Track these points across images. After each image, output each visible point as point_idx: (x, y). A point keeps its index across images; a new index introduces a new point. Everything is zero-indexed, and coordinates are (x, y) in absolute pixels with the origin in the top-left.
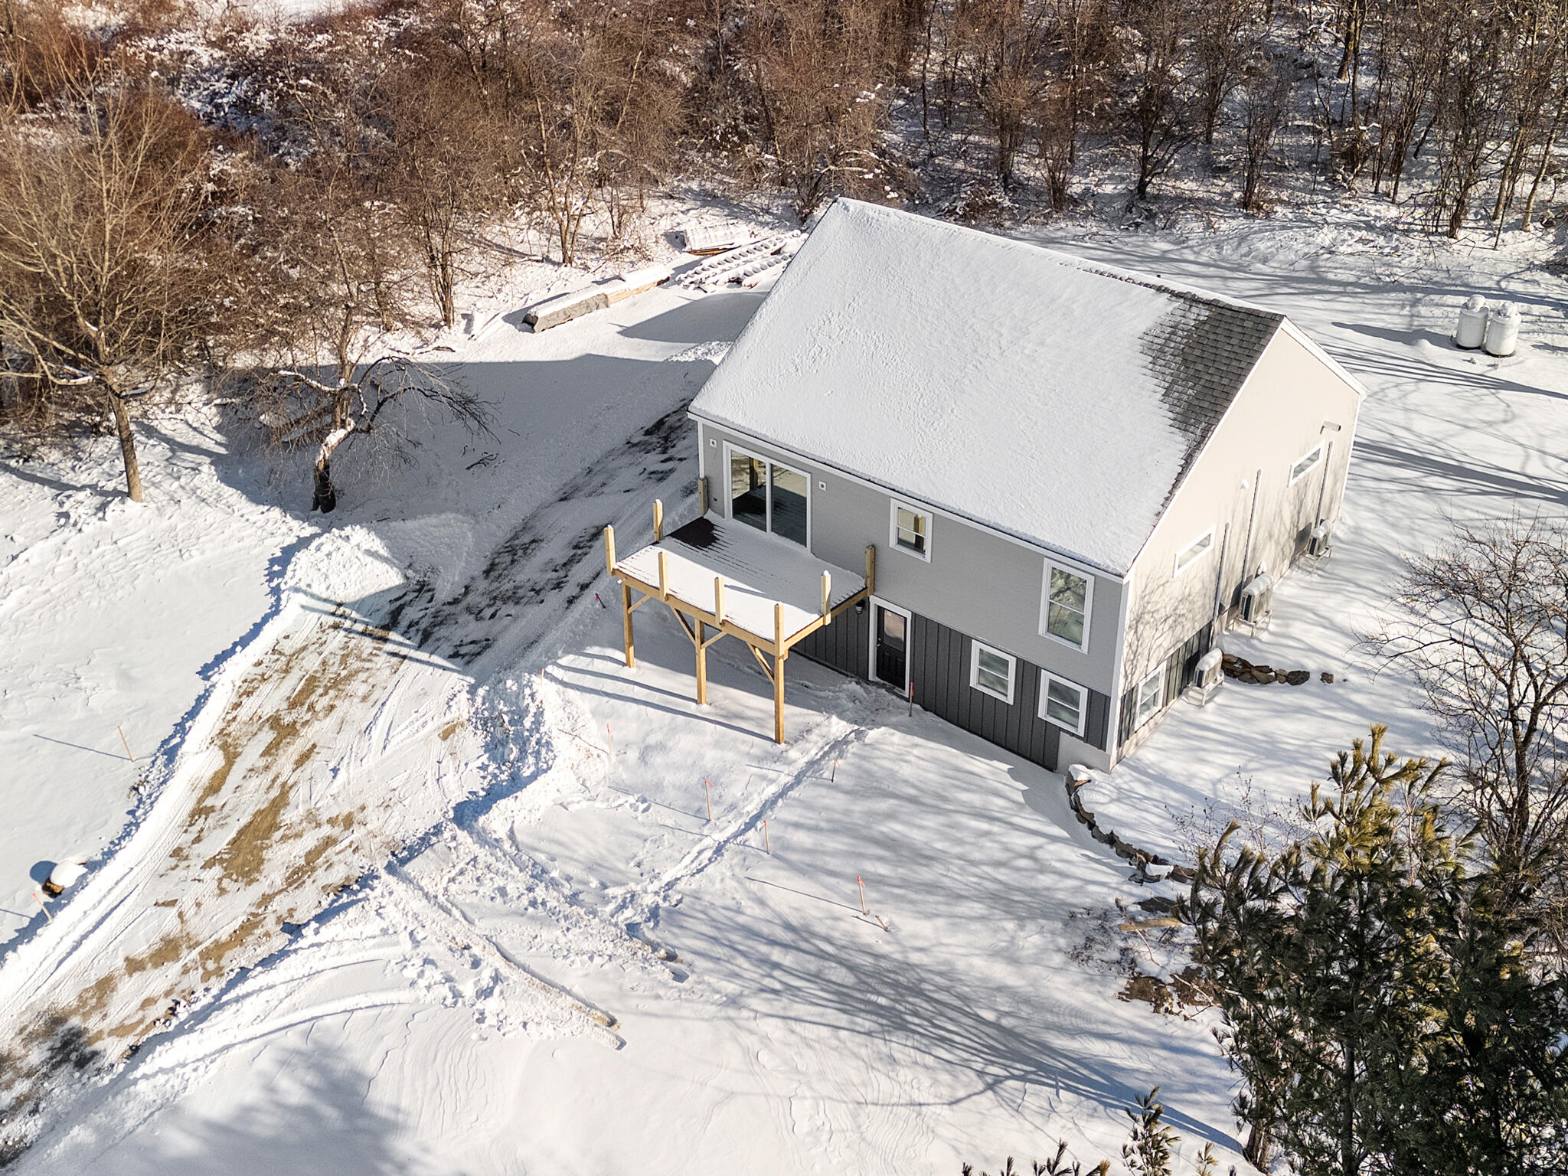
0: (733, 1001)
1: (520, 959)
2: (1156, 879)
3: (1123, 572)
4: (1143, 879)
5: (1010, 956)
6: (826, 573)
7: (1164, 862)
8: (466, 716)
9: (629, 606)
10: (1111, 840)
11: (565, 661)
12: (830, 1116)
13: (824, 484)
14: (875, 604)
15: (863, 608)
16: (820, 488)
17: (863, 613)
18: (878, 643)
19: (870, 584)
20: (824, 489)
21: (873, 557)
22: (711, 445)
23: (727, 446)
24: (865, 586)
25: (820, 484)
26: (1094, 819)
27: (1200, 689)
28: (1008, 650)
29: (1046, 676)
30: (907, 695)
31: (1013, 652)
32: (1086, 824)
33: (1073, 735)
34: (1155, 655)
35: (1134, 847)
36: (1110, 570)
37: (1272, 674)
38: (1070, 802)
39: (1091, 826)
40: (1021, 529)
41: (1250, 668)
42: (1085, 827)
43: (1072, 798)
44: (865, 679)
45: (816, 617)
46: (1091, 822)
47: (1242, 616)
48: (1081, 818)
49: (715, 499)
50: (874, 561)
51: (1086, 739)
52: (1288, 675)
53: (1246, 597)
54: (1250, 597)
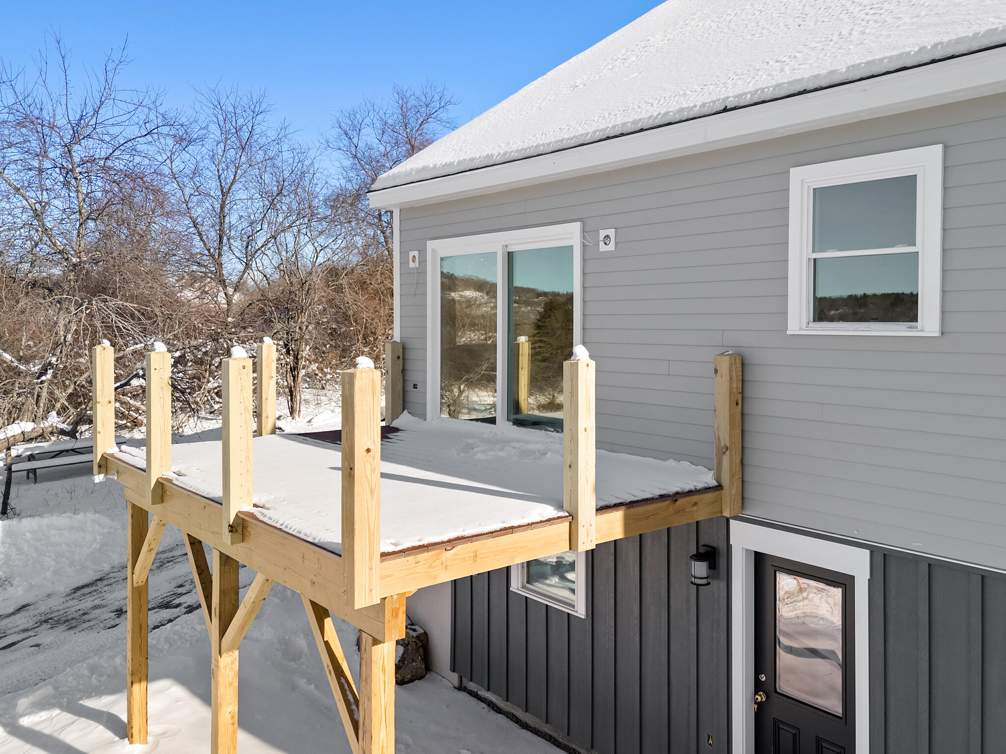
13: (611, 232)
14: (747, 551)
15: (713, 566)
16: (603, 248)
17: (714, 583)
18: (756, 693)
19: (732, 476)
20: (611, 247)
21: (736, 385)
22: (412, 265)
23: (434, 251)
24: (715, 483)
25: (601, 237)
45: (548, 512)
49: (415, 386)
50: (741, 399)
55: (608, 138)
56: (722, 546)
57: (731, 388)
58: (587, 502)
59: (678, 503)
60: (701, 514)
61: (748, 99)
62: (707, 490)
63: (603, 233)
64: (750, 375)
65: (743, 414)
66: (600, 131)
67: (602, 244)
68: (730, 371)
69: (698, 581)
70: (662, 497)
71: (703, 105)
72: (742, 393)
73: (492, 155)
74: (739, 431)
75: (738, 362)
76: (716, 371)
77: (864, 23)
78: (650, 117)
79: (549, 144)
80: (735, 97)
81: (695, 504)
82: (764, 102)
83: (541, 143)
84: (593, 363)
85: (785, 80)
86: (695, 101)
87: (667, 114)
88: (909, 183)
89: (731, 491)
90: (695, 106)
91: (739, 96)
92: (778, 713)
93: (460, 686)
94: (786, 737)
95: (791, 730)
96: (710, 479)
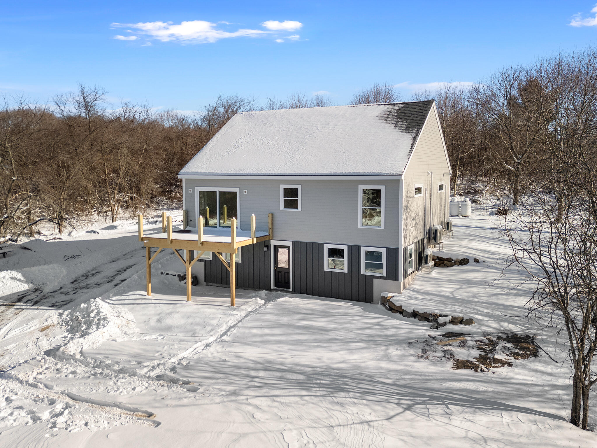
0: (234, 393)
1: (84, 395)
2: (445, 324)
3: (401, 173)
4: (439, 326)
5: (387, 358)
6: (253, 215)
7: (445, 316)
8: (56, 322)
9: (150, 259)
10: (415, 315)
11: (113, 299)
12: (311, 437)
14: (273, 245)
15: (268, 248)
17: (268, 251)
18: (275, 268)
19: (271, 233)
20: (246, 193)
21: (272, 218)
22: (189, 192)
23: (197, 189)
26: (403, 308)
27: (427, 265)
28: (343, 243)
29: (364, 250)
30: (291, 290)
31: (345, 243)
32: (398, 313)
33: (380, 278)
34: (411, 236)
35: (428, 313)
36: (394, 174)
37: (453, 261)
38: (386, 308)
39: (401, 313)
40: (347, 172)
41: (443, 261)
42: (398, 314)
43: (387, 306)
44: (269, 289)
45: (249, 238)
46: (401, 311)
47: (434, 241)
48: (394, 311)
49: (191, 220)
50: (272, 221)
51: (388, 278)
52: (460, 261)
53: (434, 231)
54: (436, 230)
55: (247, 175)
56: (269, 245)
58: (255, 237)
59: (263, 237)
60: (266, 239)
61: (273, 174)
64: (274, 217)
65: (273, 223)
66: (246, 173)
67: (244, 192)
68: (271, 216)
69: (265, 251)
71: (266, 173)
74: (272, 226)
76: (269, 216)
78: (256, 173)
79: (233, 174)
82: (276, 176)
83: (231, 173)
85: (279, 172)
87: (259, 173)
88: (297, 189)
89: (271, 235)
90: (264, 173)
92: (278, 270)
93: (207, 285)
94: (280, 273)
95: (280, 272)
96: (268, 234)
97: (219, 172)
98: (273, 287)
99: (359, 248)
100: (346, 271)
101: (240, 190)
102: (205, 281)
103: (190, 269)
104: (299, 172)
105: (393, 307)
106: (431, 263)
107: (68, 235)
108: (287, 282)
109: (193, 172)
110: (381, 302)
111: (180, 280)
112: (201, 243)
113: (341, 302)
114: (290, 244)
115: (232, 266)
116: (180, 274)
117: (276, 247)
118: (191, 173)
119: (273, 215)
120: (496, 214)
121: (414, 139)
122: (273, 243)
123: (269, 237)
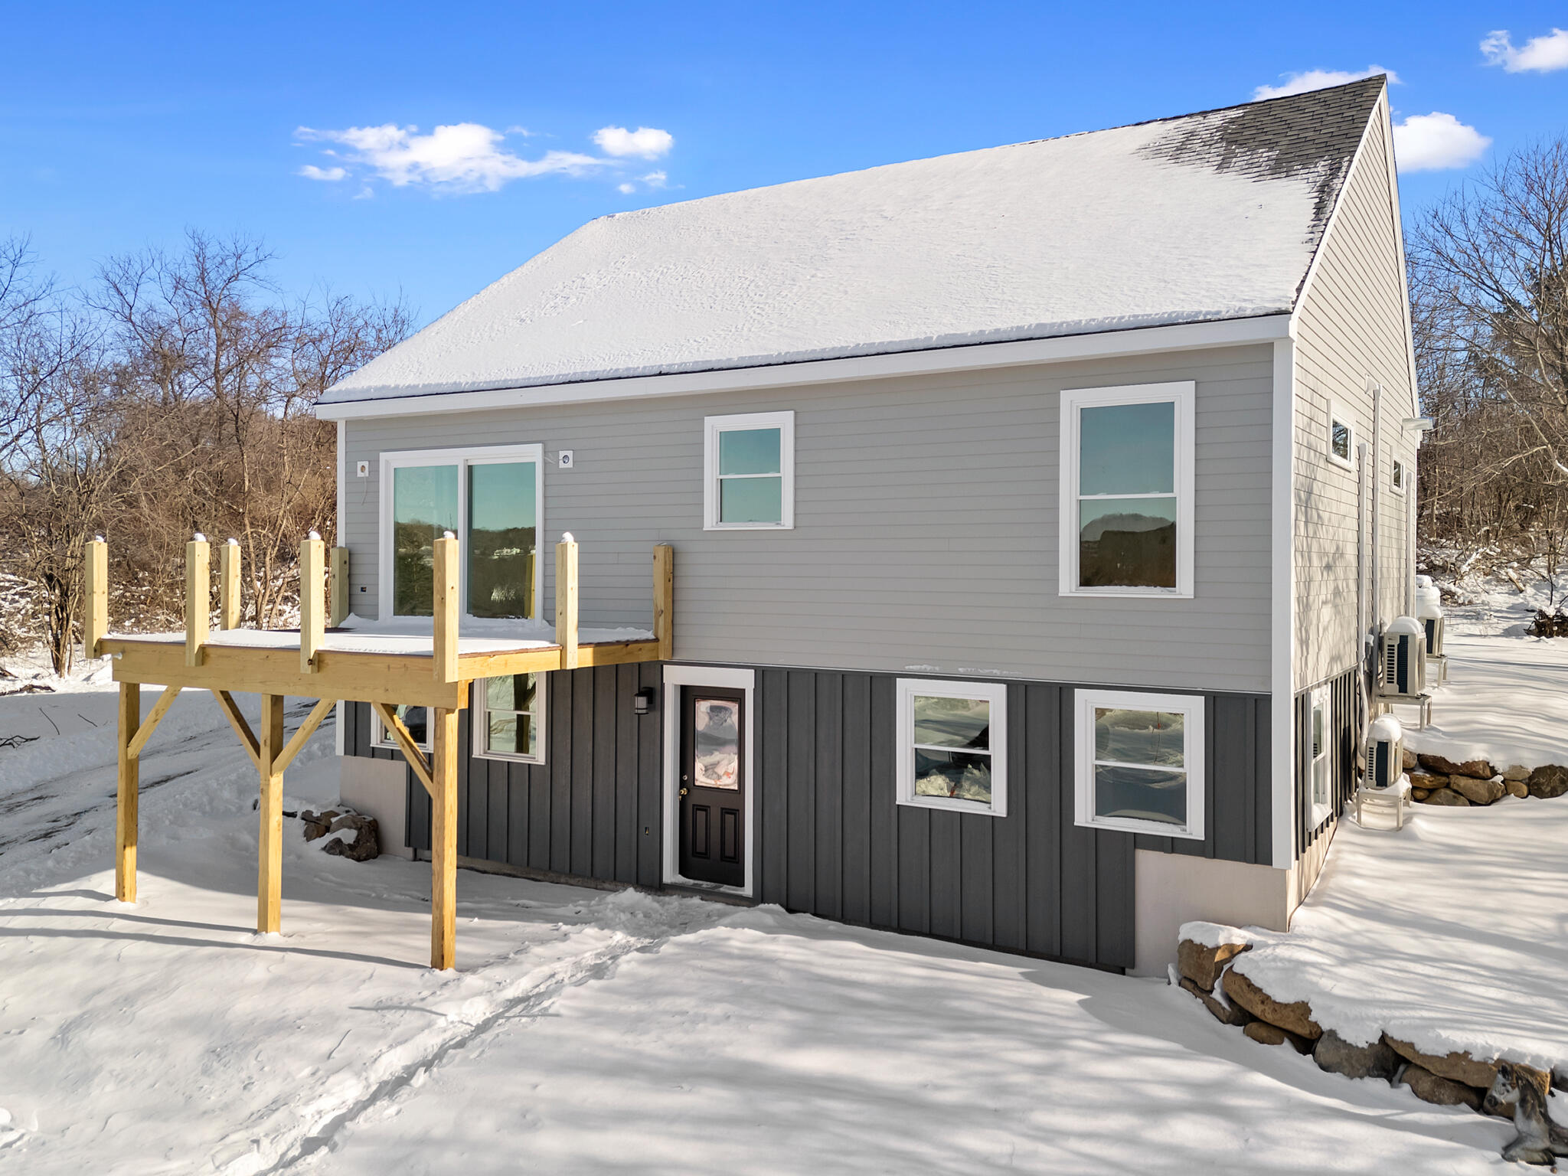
3: (1284, 307)
10: (1390, 1060)
13: (570, 454)
14: (676, 685)
15: (650, 701)
16: (562, 465)
17: (651, 714)
18: (681, 788)
19: (666, 631)
20: (570, 465)
21: (669, 567)
22: (360, 474)
23: (387, 462)
24: (653, 637)
25: (561, 457)
26: (1313, 1018)
27: (1386, 791)
28: (984, 672)
29: (1085, 704)
30: (748, 890)
31: (996, 673)
32: (1287, 1044)
33: (1172, 846)
34: (1324, 647)
35: (1476, 1057)
36: (1248, 313)
37: (1499, 779)
38: (1213, 1008)
39: (1306, 1044)
40: (1002, 326)
41: (1447, 775)
42: (1286, 1051)
43: (1217, 995)
44: (656, 887)
45: (546, 644)
46: (1300, 1030)
47: (1395, 687)
48: (1264, 1032)
49: (363, 590)
50: (672, 576)
51: (1210, 848)
52: (1531, 778)
53: (1396, 642)
54: (1404, 640)
55: (570, 382)
56: (658, 687)
57: (665, 569)
58: (572, 638)
59: (629, 647)
60: (644, 657)
61: (676, 369)
62: (647, 641)
63: (562, 454)
64: (680, 560)
65: (673, 589)
66: (563, 375)
67: (561, 462)
68: (665, 557)
69: (640, 711)
70: (618, 642)
71: (645, 368)
72: (673, 573)
73: (460, 384)
74: (670, 600)
75: (670, 551)
76: (655, 557)
77: (751, 321)
78: (604, 371)
79: (517, 380)
80: (668, 366)
81: (640, 649)
82: (686, 373)
83: (509, 378)
84: (576, 545)
85: (700, 360)
86: (638, 363)
87: (617, 370)
88: (776, 433)
89: (665, 642)
90: (638, 368)
91: (670, 365)
92: (696, 799)
93: (415, 859)
94: (701, 815)
95: (705, 809)
96: (650, 635)
97: (463, 380)
98: (670, 873)
99: (1062, 694)
100: (999, 807)
101: (545, 452)
102: (408, 843)
103: (277, 783)
104: (784, 349)
105: (1257, 1010)
106: (1403, 784)
107: (84, 680)
108: (729, 851)
109: (369, 389)
110: (1179, 970)
111: (309, 836)
112: (311, 662)
113: (976, 960)
114: (745, 680)
115: (443, 771)
116: (312, 808)
117: (689, 696)
118: (363, 391)
119: (673, 555)
120: (1529, 632)
121: (1324, 194)
122: (674, 677)
123: (656, 649)
